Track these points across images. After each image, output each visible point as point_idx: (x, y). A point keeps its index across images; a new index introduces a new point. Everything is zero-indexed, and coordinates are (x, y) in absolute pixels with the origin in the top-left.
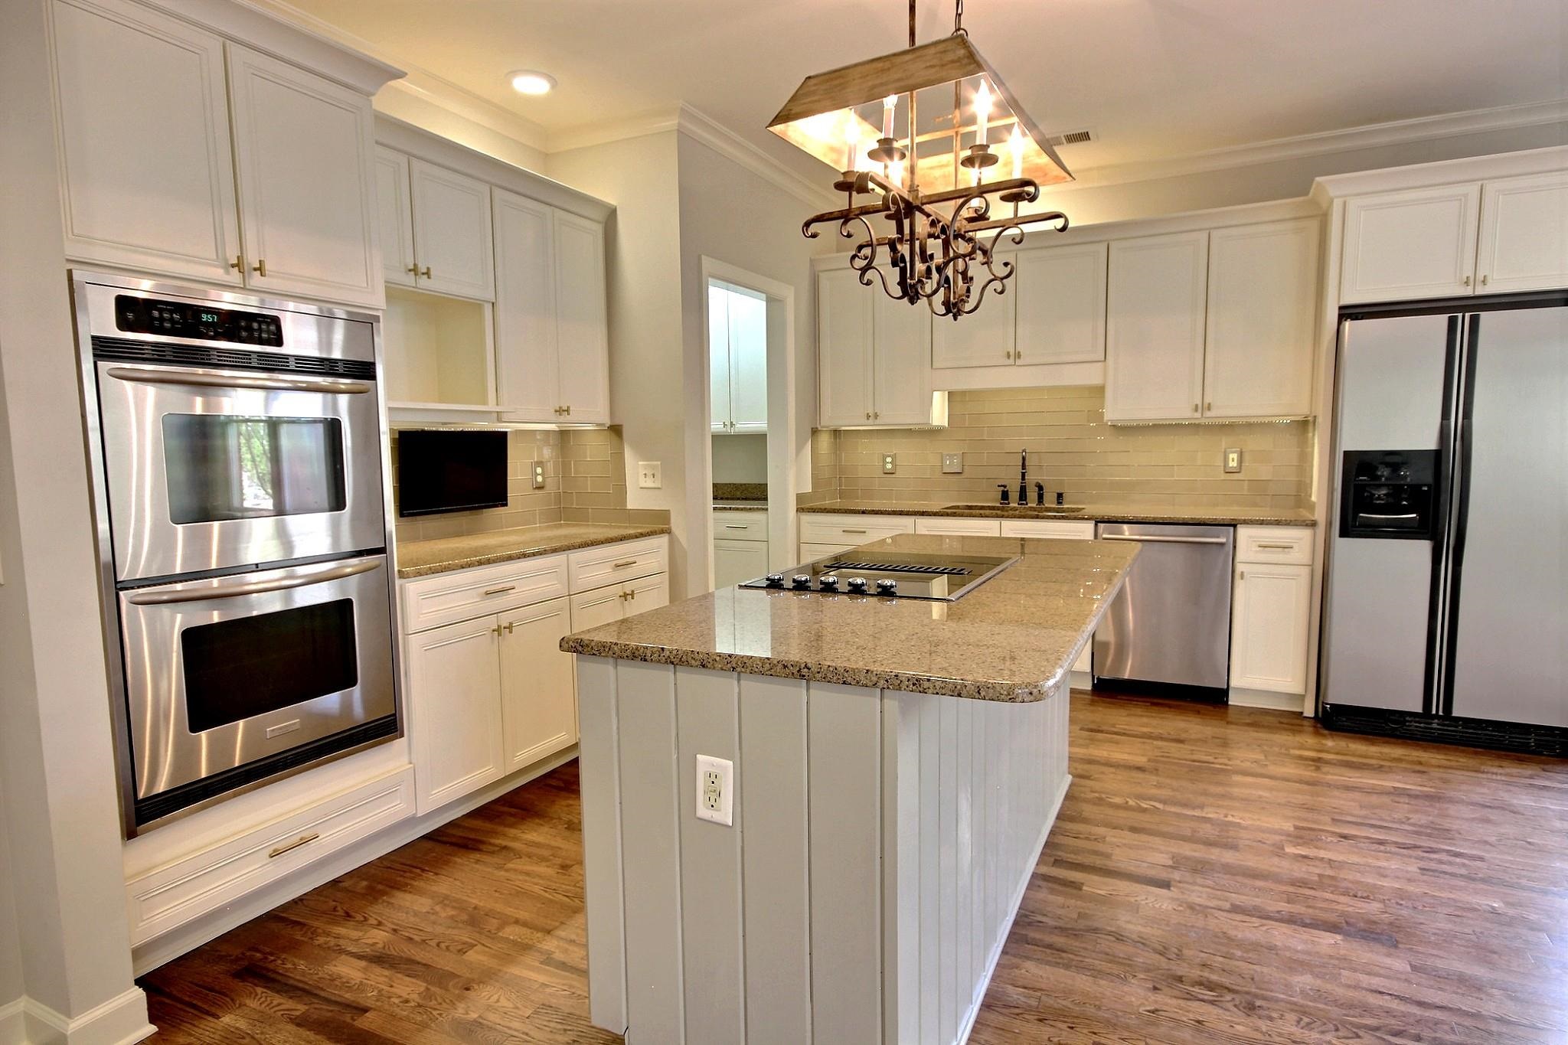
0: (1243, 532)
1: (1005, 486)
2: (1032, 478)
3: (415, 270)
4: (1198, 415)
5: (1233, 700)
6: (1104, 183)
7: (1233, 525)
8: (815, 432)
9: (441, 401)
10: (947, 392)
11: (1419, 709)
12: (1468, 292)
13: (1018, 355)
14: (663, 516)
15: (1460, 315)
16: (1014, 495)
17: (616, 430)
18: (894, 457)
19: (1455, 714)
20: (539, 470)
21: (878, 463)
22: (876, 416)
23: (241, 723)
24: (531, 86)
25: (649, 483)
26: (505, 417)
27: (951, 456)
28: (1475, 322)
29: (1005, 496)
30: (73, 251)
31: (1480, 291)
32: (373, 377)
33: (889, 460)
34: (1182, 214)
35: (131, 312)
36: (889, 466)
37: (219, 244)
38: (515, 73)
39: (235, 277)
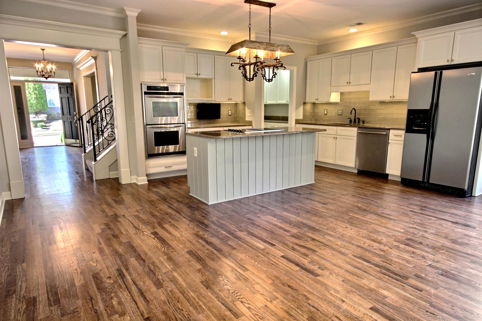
0: (391, 132)
1: (351, 119)
2: (357, 117)
3: (197, 74)
4: (392, 99)
5: (390, 178)
6: (381, 32)
7: (389, 129)
8: (305, 103)
9: (207, 98)
10: (340, 93)
11: (421, 180)
12: (449, 63)
13: (350, 83)
14: (251, 122)
15: (438, 71)
16: (353, 121)
17: (244, 103)
18: (327, 110)
19: (430, 182)
20: (230, 112)
21: (323, 111)
22: (318, 99)
23: (161, 147)
24: (224, 33)
25: (249, 115)
26: (216, 101)
27: (340, 110)
28: (441, 73)
29: (351, 121)
30: (141, 80)
31: (453, 63)
32: (183, 95)
33: (326, 111)
34: (403, 40)
35: (149, 88)
36: (326, 113)
37: (161, 76)
38: (221, 32)
39: (162, 81)
